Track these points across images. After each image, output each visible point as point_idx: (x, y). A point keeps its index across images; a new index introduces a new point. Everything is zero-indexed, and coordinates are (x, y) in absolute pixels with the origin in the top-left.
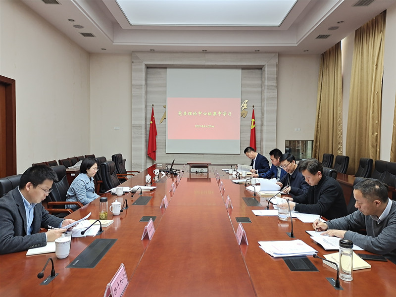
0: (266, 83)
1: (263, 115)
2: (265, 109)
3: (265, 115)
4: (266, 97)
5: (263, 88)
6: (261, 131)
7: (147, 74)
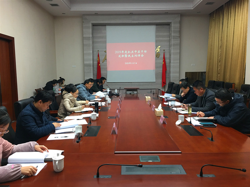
0: (172, 35)
1: (171, 56)
2: (172, 51)
3: (172, 56)
4: (172, 44)
5: (171, 38)
6: (170, 66)
7: (93, 30)
